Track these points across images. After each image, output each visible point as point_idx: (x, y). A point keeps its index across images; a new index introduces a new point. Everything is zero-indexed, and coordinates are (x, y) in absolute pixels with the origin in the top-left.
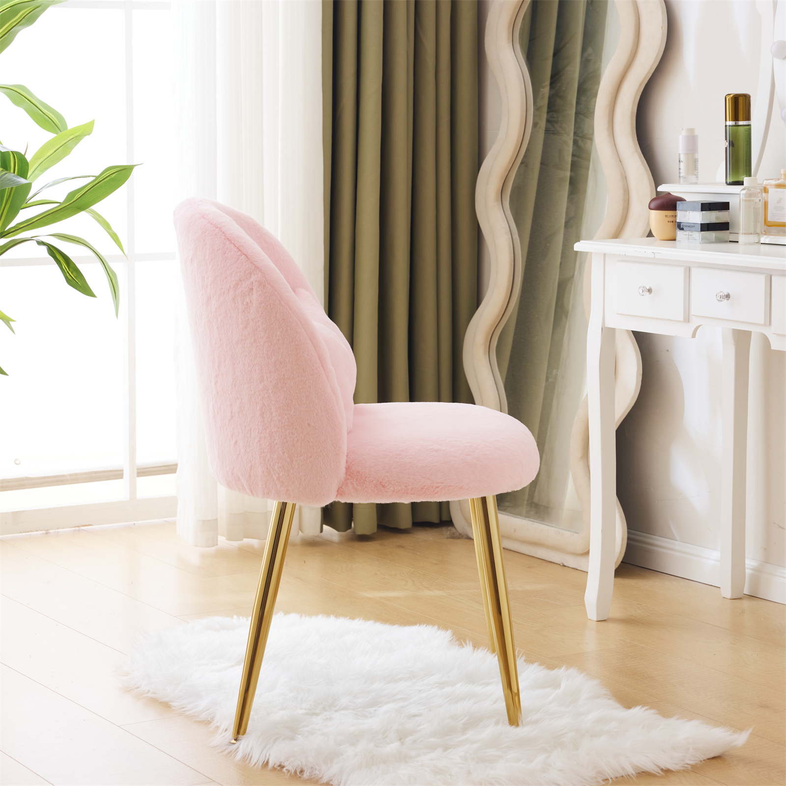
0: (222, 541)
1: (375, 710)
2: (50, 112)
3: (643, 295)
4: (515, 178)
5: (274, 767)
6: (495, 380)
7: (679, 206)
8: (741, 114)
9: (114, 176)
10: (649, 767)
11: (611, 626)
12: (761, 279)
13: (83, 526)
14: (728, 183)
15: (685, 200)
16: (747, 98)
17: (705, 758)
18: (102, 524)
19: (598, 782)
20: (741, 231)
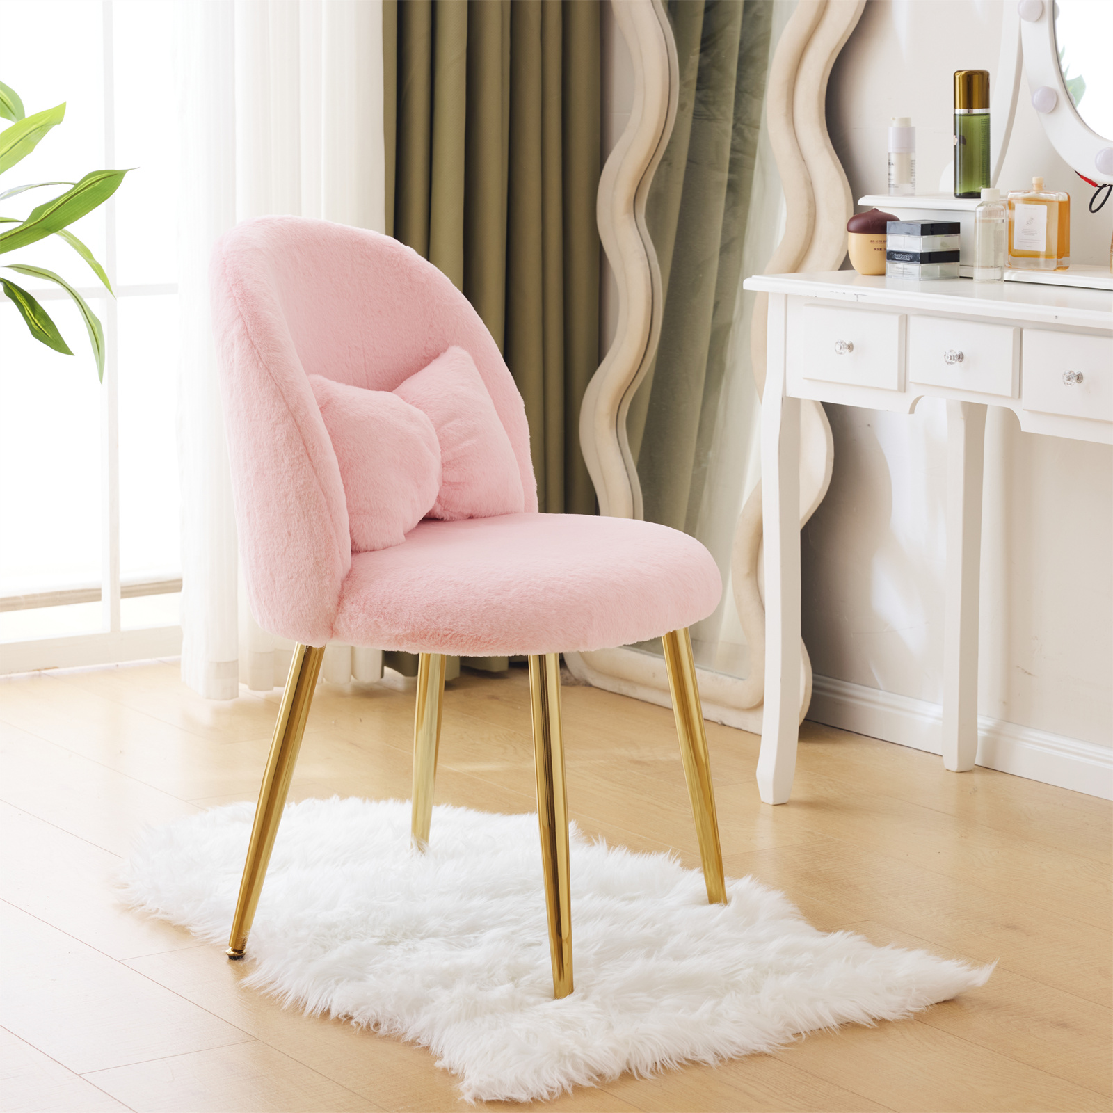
0: (244, 691)
1: (476, 937)
3: (841, 353)
4: (653, 180)
5: (337, 1018)
6: (625, 464)
7: (890, 227)
8: (976, 99)
9: (99, 185)
10: (857, 1015)
11: (793, 812)
12: (1008, 334)
13: (46, 669)
14: (958, 195)
15: (898, 220)
16: (984, 76)
17: (933, 1003)
18: (72, 666)
19: (787, 1038)
20: (977, 264)
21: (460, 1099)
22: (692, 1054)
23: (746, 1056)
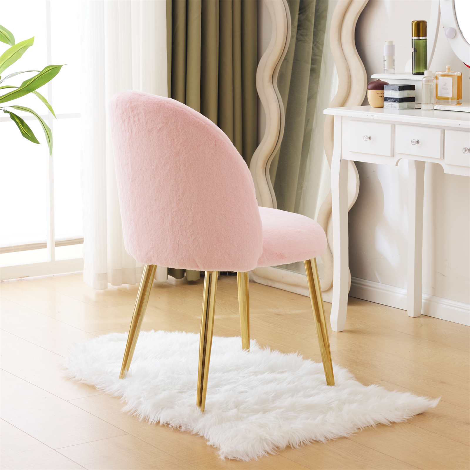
0: (110, 286)
1: (219, 389)
2: (3, 30)
3: (366, 141)
5: (163, 424)
6: (269, 188)
7: (385, 87)
8: (421, 33)
9: (50, 72)
10: (383, 421)
11: (345, 335)
12: (439, 132)
13: (24, 277)
14: (414, 73)
15: (389, 84)
16: (424, 23)
17: (414, 415)
18: (35, 276)
19: (354, 430)
20: (423, 102)
21: (219, 458)
22: (315, 438)
23: (338, 438)
